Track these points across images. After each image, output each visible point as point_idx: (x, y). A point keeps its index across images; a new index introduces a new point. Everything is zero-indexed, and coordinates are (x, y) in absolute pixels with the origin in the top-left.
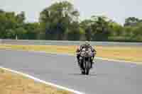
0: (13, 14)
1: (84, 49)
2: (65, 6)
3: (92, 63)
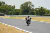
0: (11, 6)
1: (28, 18)
2: (29, 3)
3: (30, 22)
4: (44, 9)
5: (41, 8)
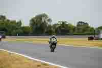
4: (67, 25)
5: (63, 23)
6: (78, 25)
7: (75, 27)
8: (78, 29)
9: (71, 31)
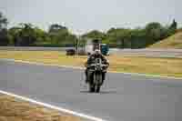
6: (51, 30)
7: (46, 34)
8: (51, 37)
9: (40, 39)
